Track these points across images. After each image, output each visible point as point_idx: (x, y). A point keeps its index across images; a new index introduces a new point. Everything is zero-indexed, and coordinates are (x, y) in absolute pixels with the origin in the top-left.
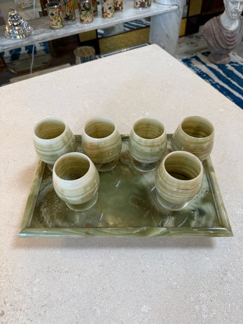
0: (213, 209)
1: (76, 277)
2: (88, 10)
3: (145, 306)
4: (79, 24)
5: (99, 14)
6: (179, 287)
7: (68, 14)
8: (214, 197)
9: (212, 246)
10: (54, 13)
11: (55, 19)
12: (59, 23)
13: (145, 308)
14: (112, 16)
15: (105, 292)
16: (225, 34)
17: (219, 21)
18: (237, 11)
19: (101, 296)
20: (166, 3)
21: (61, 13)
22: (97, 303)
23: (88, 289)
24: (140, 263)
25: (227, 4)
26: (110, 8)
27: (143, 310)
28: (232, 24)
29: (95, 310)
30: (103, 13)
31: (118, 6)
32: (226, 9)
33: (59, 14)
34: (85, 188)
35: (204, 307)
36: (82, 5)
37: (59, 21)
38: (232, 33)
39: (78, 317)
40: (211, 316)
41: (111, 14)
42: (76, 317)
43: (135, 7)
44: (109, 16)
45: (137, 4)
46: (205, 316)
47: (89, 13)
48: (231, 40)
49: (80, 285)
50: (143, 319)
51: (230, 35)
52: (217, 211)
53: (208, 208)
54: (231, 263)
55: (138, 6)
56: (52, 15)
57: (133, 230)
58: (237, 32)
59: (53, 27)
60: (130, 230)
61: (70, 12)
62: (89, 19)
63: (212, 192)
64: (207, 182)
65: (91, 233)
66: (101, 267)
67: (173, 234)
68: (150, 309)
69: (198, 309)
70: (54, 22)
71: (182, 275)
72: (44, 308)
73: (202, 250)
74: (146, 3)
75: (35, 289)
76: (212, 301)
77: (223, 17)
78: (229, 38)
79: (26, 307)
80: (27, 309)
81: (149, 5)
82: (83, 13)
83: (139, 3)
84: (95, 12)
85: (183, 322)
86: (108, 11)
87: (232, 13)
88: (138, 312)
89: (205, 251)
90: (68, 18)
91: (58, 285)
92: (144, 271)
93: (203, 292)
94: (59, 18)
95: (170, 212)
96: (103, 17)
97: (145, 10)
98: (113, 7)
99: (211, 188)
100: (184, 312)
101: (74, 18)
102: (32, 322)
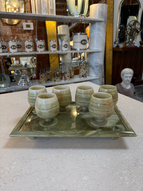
0: (123, 126)
1: (40, 162)
2: (58, 76)
3: (85, 177)
4: (53, 82)
5: (63, 79)
6: (107, 167)
7: (49, 78)
8: (123, 122)
9: (127, 148)
10: (43, 76)
11: (43, 79)
12: (44, 81)
13: (85, 178)
14: (69, 80)
15: (59, 169)
16: (125, 90)
17: (120, 85)
18: (128, 81)
19: (55, 171)
20: (94, 76)
21: (46, 77)
22: (52, 175)
23: (47, 168)
24: (82, 156)
25: (123, 78)
26: (68, 76)
27: (84, 179)
28: (127, 86)
29: (51, 179)
30: (65, 78)
31: (72, 76)
32: (123, 80)
33: (45, 77)
34: (52, 104)
35: (126, 178)
36: (55, 74)
37: (44, 80)
38: (128, 90)
39: (39, 182)
40: (132, 183)
41: (69, 79)
42: (38, 182)
43: (80, 77)
44: (68, 79)
45: (80, 76)
46: (127, 183)
47: (58, 78)
48: (128, 93)
49: (42, 166)
50: (84, 184)
51: (127, 91)
52: (126, 127)
53: (120, 126)
54: (140, 156)
55: (81, 77)
56: (42, 77)
57: (77, 132)
58: (131, 90)
59: (42, 82)
60: (76, 132)
61: (50, 77)
62: (59, 80)
63: (122, 120)
64: (118, 117)
65: (53, 133)
66: (57, 157)
67: (101, 134)
68: (89, 178)
69: (122, 179)
70: (42, 80)
71: (109, 161)
72: (16, 177)
73: (120, 150)
74: (85, 75)
75: (12, 167)
76: (131, 175)
77: (122, 84)
78: (127, 92)
79: (4, 176)
80: (5, 177)
81: (86, 76)
82: (56, 77)
83: (81, 76)
84: (61, 78)
85: (112, 186)
86: (67, 78)
87: (126, 81)
88: (80, 180)
89: (123, 150)
90: (48, 80)
91: (28, 166)
92: (84, 159)
93: (124, 170)
94: (45, 79)
95: (99, 127)
96: (65, 80)
97: (84, 78)
98: (69, 76)
99: (121, 119)
100: (113, 180)
101: (51, 80)
102: (7, 185)
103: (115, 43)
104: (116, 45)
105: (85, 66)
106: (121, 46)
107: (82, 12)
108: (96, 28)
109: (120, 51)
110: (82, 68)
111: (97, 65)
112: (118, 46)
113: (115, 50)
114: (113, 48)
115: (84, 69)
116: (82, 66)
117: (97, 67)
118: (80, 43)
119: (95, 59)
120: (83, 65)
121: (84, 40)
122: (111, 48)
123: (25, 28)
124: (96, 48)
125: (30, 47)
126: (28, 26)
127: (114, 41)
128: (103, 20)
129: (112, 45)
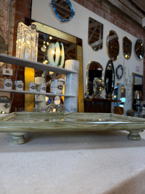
103: (85, 95)
104: (86, 97)
105: (61, 109)
106: (91, 97)
107: (59, 64)
108: (71, 78)
109: (90, 101)
110: (58, 110)
111: (72, 108)
112: (88, 97)
113: (86, 100)
114: (84, 99)
115: (61, 111)
116: (58, 109)
117: (72, 110)
118: (57, 88)
119: (70, 103)
120: (59, 107)
121: (61, 86)
122: (82, 99)
123: (4, 73)
124: (71, 93)
125: (9, 85)
126: (7, 72)
127: (85, 93)
128: (76, 72)
129: (83, 96)
